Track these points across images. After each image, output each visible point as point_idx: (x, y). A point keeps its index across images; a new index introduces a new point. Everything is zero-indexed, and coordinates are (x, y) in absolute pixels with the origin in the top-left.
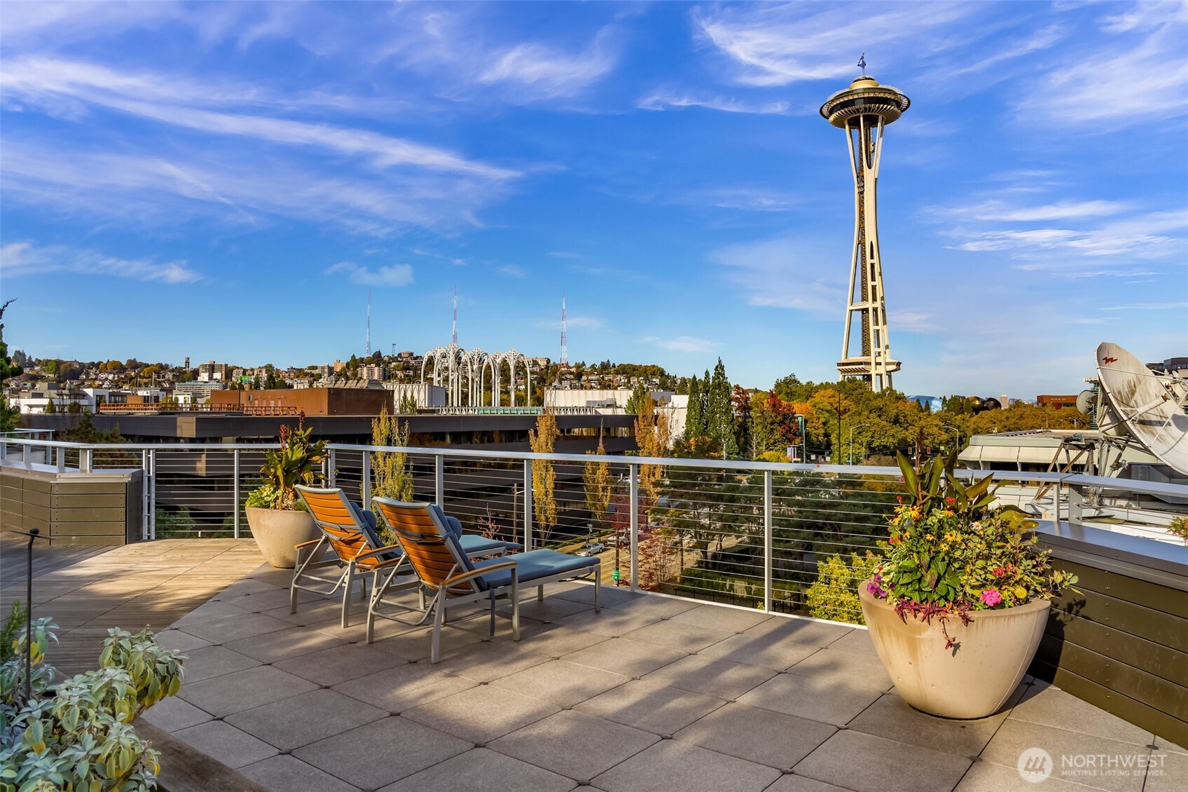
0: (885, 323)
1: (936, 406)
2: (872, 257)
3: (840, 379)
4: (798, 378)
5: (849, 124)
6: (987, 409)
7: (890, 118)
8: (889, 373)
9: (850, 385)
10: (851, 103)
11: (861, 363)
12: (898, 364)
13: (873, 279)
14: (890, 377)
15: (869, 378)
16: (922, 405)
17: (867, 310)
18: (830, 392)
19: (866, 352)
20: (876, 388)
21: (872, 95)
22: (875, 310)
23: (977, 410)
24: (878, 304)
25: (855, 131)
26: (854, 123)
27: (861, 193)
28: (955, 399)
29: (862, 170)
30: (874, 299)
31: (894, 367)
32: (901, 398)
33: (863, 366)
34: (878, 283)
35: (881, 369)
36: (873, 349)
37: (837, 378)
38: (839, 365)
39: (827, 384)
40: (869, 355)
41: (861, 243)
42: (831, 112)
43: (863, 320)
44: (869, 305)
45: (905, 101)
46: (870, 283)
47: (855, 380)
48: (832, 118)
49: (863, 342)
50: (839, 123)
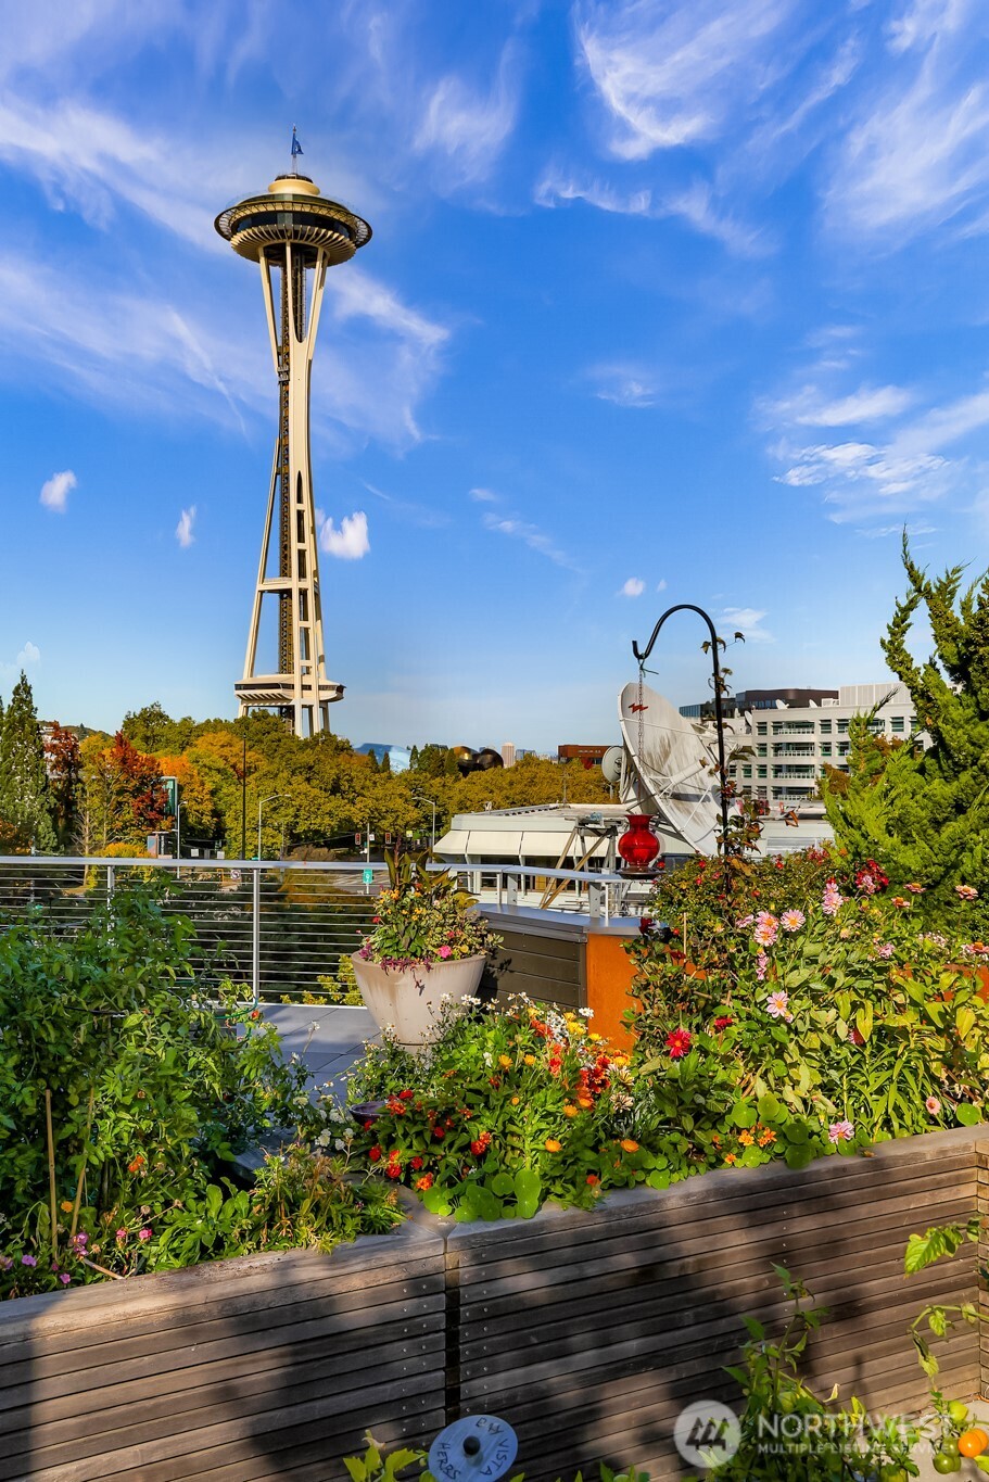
0: (318, 616)
1: (400, 762)
2: (300, 500)
3: (240, 714)
4: (166, 710)
5: (268, 256)
6: (480, 767)
7: (337, 256)
8: (324, 704)
9: (257, 726)
10: (270, 218)
11: (276, 686)
12: (340, 689)
13: (301, 539)
14: (325, 711)
15: (289, 712)
16: (376, 759)
17: (288, 592)
18: (223, 737)
19: (286, 666)
20: (301, 730)
21: (307, 209)
22: (303, 593)
23: (465, 769)
24: (308, 583)
25: (276, 270)
26: (275, 255)
27: (285, 384)
28: (431, 750)
29: (286, 343)
30: (302, 574)
31: (332, 694)
32: (343, 748)
33: (280, 691)
34: (308, 545)
35: (312, 698)
36: (298, 662)
37: (235, 711)
38: (238, 687)
39: (218, 721)
40: (290, 672)
41: (283, 474)
42: (235, 228)
43: (282, 610)
44: (293, 584)
45: (363, 229)
46: (295, 546)
47: (265, 716)
48: (237, 239)
49: (282, 649)
50: (248, 251)
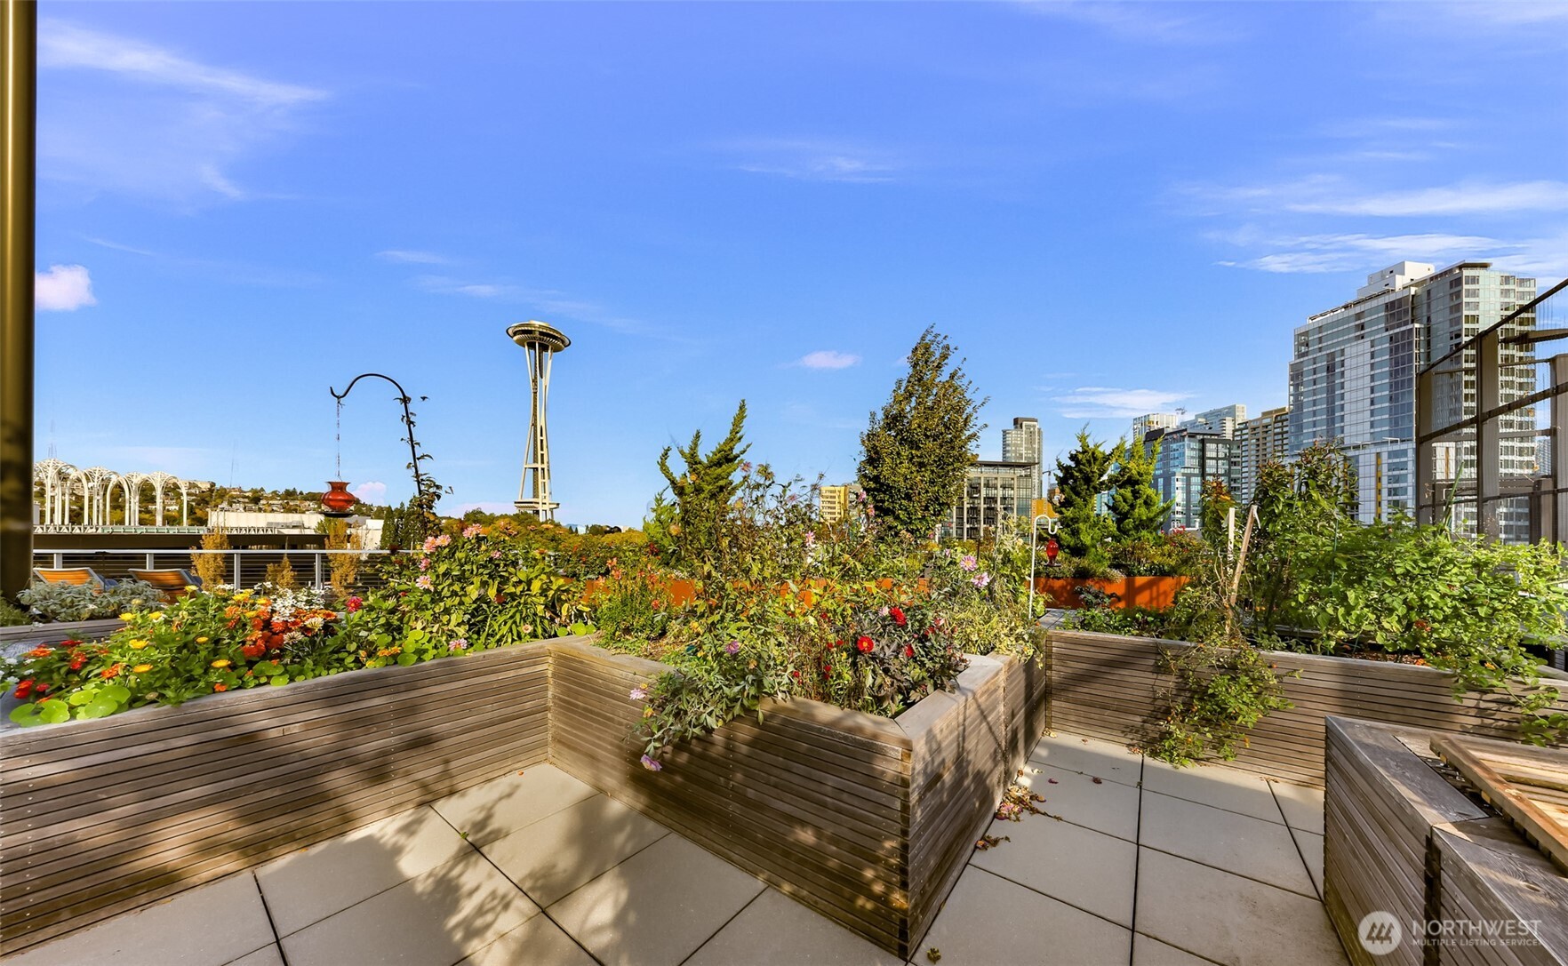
0: (549, 478)
1: (582, 531)
2: (541, 435)
3: (517, 512)
4: (483, 511)
5: (528, 346)
6: (613, 532)
7: (557, 349)
8: (551, 510)
9: (522, 517)
10: (530, 332)
11: (531, 503)
12: (558, 504)
13: (542, 449)
14: (552, 512)
15: (537, 512)
16: (572, 531)
17: (537, 469)
18: (507, 520)
19: (536, 495)
20: (542, 518)
21: (545, 331)
22: (543, 469)
23: (606, 532)
24: (545, 466)
25: (532, 351)
26: (531, 346)
27: (535, 393)
28: (594, 527)
29: (536, 378)
30: (542, 462)
31: (555, 506)
32: (558, 525)
33: (533, 505)
34: (545, 452)
35: (547, 507)
36: (541, 494)
37: (513, 511)
38: (515, 503)
39: (506, 515)
40: (538, 497)
41: (534, 425)
42: (515, 334)
43: (534, 475)
44: (539, 466)
45: (567, 342)
46: (540, 452)
47: (526, 513)
48: (516, 338)
49: (534, 489)
50: (521, 343)
